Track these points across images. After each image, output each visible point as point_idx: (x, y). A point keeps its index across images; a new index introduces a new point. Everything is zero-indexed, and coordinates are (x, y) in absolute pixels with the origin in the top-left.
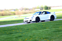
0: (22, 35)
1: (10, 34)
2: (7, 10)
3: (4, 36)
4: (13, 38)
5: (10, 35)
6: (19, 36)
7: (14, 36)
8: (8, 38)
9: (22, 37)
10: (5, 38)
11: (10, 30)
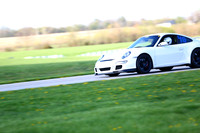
0: (197, 104)
1: (160, 99)
2: (148, 23)
3: (141, 105)
4: (168, 112)
5: (158, 103)
6: (185, 107)
7: (170, 105)
8: (152, 114)
9: (197, 111)
10: (142, 111)
11: (158, 87)
